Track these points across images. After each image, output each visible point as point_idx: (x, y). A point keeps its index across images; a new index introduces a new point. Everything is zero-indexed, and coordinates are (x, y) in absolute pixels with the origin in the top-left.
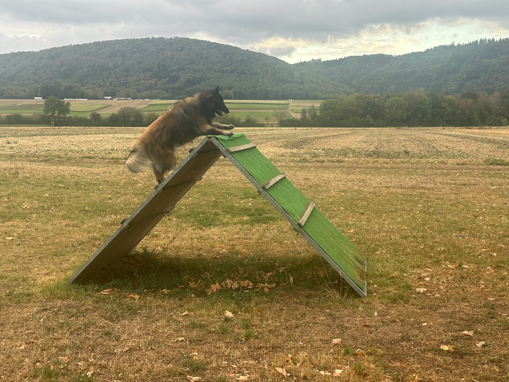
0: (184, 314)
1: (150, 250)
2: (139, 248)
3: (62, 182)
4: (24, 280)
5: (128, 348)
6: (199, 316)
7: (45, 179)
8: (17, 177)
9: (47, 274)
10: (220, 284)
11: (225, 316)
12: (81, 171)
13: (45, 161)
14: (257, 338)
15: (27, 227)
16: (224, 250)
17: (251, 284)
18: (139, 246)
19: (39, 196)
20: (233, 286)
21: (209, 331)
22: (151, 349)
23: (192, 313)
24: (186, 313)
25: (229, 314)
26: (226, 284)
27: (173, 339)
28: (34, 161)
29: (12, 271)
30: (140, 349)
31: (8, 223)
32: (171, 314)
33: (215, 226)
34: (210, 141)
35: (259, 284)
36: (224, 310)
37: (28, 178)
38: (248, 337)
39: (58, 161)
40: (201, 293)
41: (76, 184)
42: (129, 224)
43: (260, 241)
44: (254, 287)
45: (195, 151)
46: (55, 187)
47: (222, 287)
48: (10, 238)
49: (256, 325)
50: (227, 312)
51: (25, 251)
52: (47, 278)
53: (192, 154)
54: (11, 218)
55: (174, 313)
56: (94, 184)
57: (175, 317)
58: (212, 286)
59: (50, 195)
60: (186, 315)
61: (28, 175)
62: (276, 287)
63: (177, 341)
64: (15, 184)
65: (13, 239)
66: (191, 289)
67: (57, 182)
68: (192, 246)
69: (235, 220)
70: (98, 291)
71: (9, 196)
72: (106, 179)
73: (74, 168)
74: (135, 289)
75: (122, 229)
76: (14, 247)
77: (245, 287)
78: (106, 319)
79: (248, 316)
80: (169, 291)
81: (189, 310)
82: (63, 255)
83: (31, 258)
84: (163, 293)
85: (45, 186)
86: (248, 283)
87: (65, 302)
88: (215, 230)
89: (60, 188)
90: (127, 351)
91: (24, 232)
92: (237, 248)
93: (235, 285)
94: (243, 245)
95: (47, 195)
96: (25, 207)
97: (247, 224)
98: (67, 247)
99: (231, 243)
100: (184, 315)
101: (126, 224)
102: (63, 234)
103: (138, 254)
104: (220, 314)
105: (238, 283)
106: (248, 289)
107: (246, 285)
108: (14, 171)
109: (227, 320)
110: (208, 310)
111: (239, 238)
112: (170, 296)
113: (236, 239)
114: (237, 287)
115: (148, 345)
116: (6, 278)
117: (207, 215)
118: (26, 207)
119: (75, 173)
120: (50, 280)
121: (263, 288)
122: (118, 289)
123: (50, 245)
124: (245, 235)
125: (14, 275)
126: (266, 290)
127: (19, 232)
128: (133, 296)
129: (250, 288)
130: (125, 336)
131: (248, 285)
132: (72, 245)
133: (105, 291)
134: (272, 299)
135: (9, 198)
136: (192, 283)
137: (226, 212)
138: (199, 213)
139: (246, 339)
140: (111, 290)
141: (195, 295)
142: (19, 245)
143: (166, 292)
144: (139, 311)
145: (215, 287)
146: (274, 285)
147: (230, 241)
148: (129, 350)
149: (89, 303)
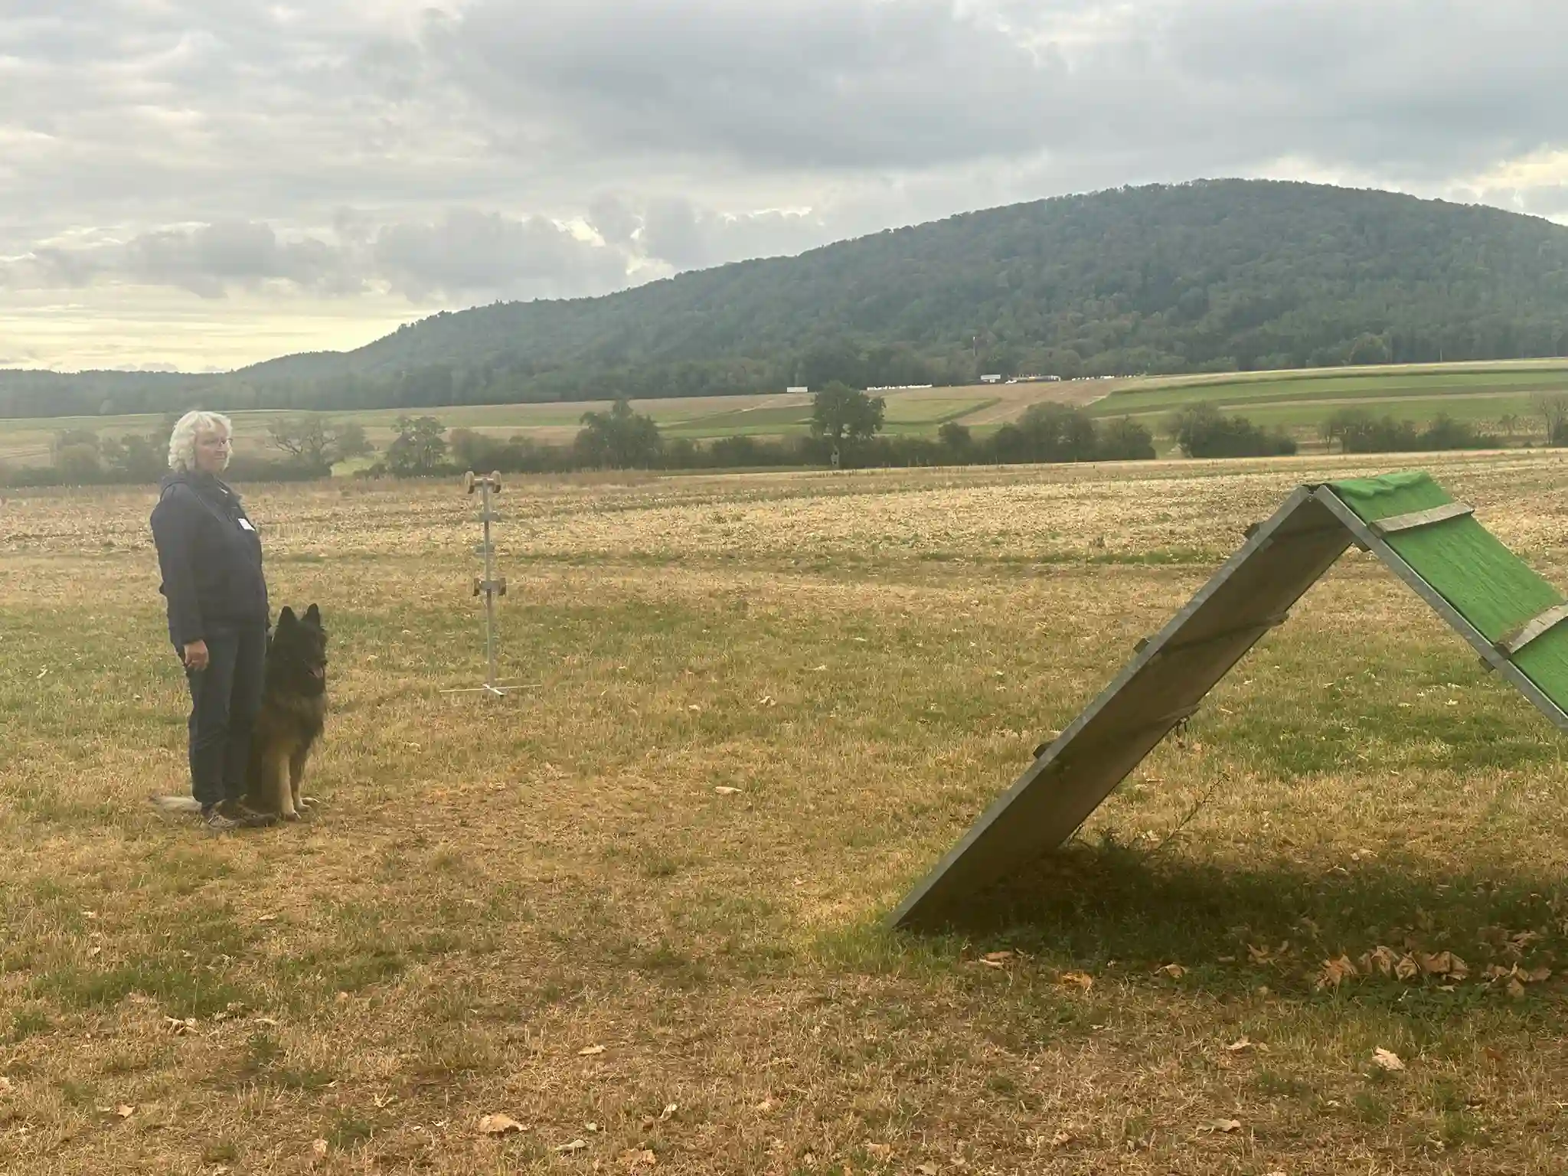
0: (1237, 1046)
1: (1122, 838)
2: (1088, 832)
3: (864, 631)
4: (767, 911)
5: (1065, 1137)
6: (1286, 1058)
7: (816, 621)
8: (743, 617)
9: (827, 897)
10: (1353, 960)
11: (1375, 1064)
12: (915, 597)
13: (818, 570)
14: (1485, 1142)
15: (772, 759)
16: (1364, 851)
17: (1460, 965)
18: (1087, 826)
19: (801, 671)
20: (1397, 969)
21: (1322, 1107)
22: (1137, 1146)
23: (1263, 1046)
24: (1245, 1043)
25: (1387, 1058)
26: (1375, 961)
27: (1205, 1124)
28: (787, 570)
29: (734, 882)
30: (1102, 1144)
31: (724, 747)
32: (1196, 1043)
33: (1332, 769)
34: (1315, 500)
35: (1490, 966)
36: (1370, 1045)
37: (771, 618)
38: (1454, 1140)
39: (852, 568)
40: (1291, 986)
41: (903, 635)
42: (1057, 757)
43: (1490, 827)
44: (1473, 978)
45: (1265, 532)
46: (846, 643)
47: (1360, 968)
48: (728, 790)
49: (1482, 1102)
50: (1379, 1050)
51: (766, 828)
52: (826, 909)
53: (1256, 542)
54: (728, 734)
55: (1205, 1041)
56: (953, 637)
57: (1209, 1053)
58: (1327, 963)
59: (830, 667)
60: (1243, 1050)
61: (772, 610)
62: (1548, 979)
63: (1218, 1130)
64: (737, 636)
65: (735, 793)
66: (1260, 969)
67: (850, 631)
68: (1258, 834)
69: (1402, 754)
70: (970, 955)
71: (722, 670)
72: (987, 621)
73: (895, 589)
74: (1079, 956)
75: (1038, 771)
76: (739, 814)
77: (1439, 975)
78: (997, 1041)
79: (1453, 1070)
80: (1186, 970)
81: (1256, 1036)
82: (870, 844)
83: (783, 848)
84: (1168, 976)
85: (816, 642)
86: (1451, 962)
87: (880, 983)
88: (1332, 784)
89: (858, 647)
90: (1063, 1144)
91: (762, 773)
92: (1408, 844)
93: (1407, 967)
94: (1430, 837)
95: (823, 667)
96: (764, 701)
97: (1444, 766)
98: (879, 819)
99: (1390, 827)
100: (1237, 1051)
101: (1049, 757)
102: (868, 781)
103: (1086, 849)
104: (1358, 1058)
105: (1417, 959)
106: (1449, 981)
107: (1445, 969)
108: (733, 598)
109: (1381, 1076)
110: (1316, 1038)
111: (1415, 813)
112: (1190, 986)
113: (1405, 815)
114: (1412, 971)
115: (1128, 1132)
116: (719, 901)
117: (1303, 737)
118: (768, 702)
119: (898, 603)
120: (836, 913)
121: (1503, 983)
122: (1030, 953)
123: (832, 814)
124: (1436, 804)
125: (738, 894)
126: (1516, 989)
127: (752, 773)
128: (1076, 979)
129: (1458, 977)
130: (1055, 1099)
131: (1452, 969)
132: (895, 815)
133: (992, 956)
134: (1536, 1019)
135: (722, 676)
136: (1259, 949)
137: (1371, 727)
138: (1276, 730)
139: (1447, 1146)
140: (1007, 954)
141: (1270, 987)
142: (750, 808)
143: (1177, 975)
144: (1095, 1027)
145: (1339, 968)
146: (1544, 974)
147: (1384, 820)
148: (1069, 1142)
149: (946, 988)
